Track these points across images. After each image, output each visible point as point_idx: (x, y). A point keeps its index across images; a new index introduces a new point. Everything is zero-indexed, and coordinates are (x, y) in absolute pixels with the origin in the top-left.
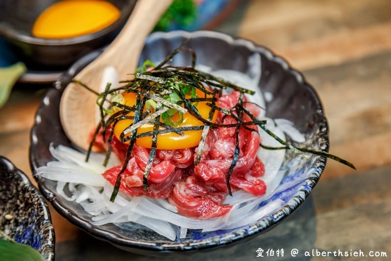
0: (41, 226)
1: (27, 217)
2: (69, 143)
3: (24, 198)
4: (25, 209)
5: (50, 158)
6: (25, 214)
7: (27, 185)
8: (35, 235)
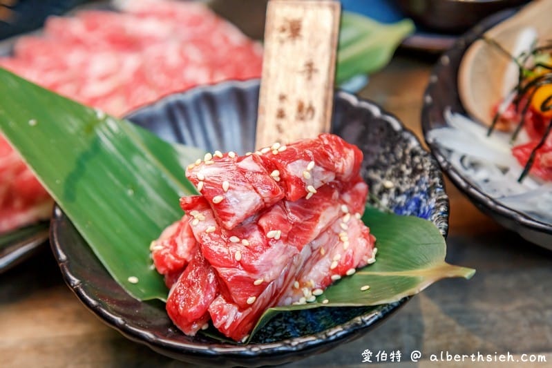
0: (433, 195)
1: (413, 185)
2: (464, 112)
3: (412, 162)
4: (412, 176)
5: (444, 123)
6: (411, 183)
7: (418, 148)
8: (423, 205)
